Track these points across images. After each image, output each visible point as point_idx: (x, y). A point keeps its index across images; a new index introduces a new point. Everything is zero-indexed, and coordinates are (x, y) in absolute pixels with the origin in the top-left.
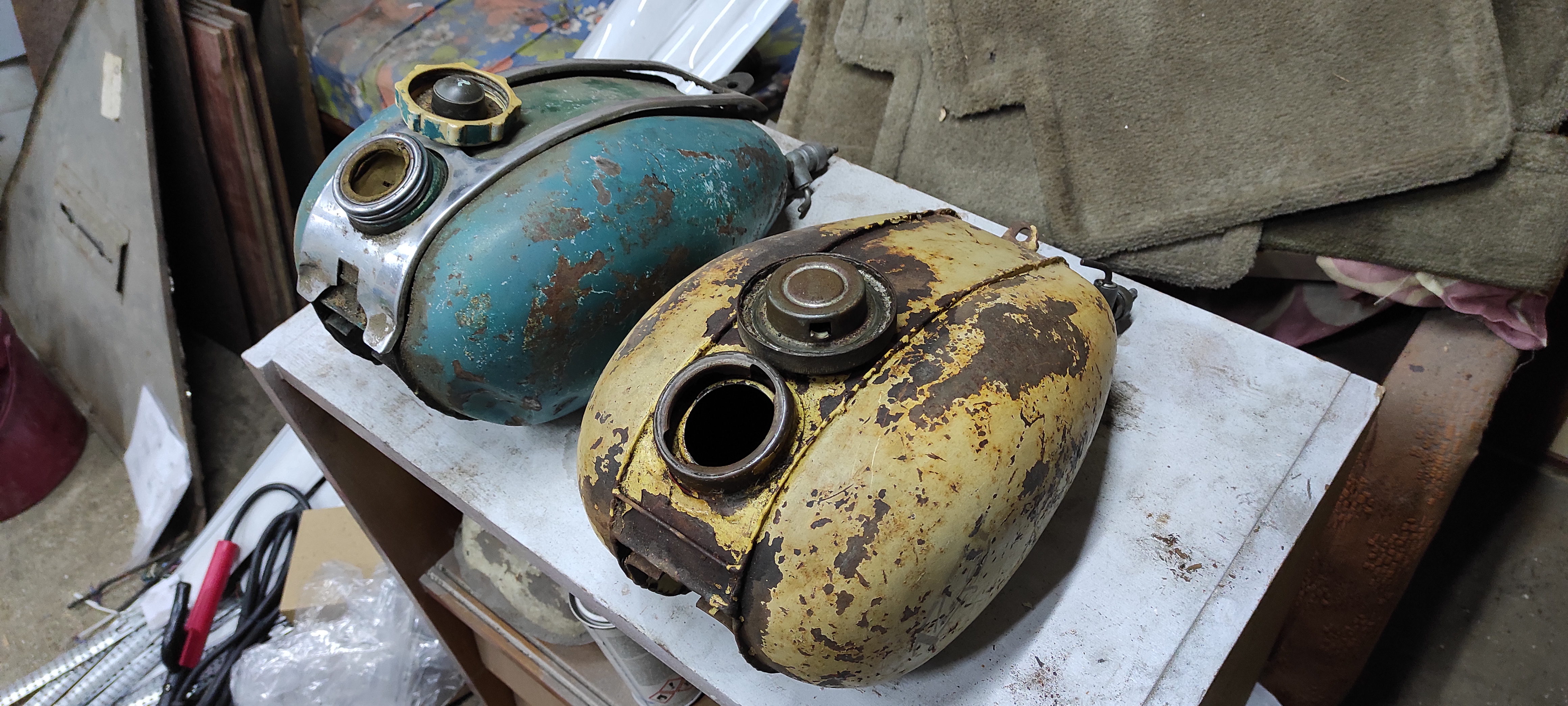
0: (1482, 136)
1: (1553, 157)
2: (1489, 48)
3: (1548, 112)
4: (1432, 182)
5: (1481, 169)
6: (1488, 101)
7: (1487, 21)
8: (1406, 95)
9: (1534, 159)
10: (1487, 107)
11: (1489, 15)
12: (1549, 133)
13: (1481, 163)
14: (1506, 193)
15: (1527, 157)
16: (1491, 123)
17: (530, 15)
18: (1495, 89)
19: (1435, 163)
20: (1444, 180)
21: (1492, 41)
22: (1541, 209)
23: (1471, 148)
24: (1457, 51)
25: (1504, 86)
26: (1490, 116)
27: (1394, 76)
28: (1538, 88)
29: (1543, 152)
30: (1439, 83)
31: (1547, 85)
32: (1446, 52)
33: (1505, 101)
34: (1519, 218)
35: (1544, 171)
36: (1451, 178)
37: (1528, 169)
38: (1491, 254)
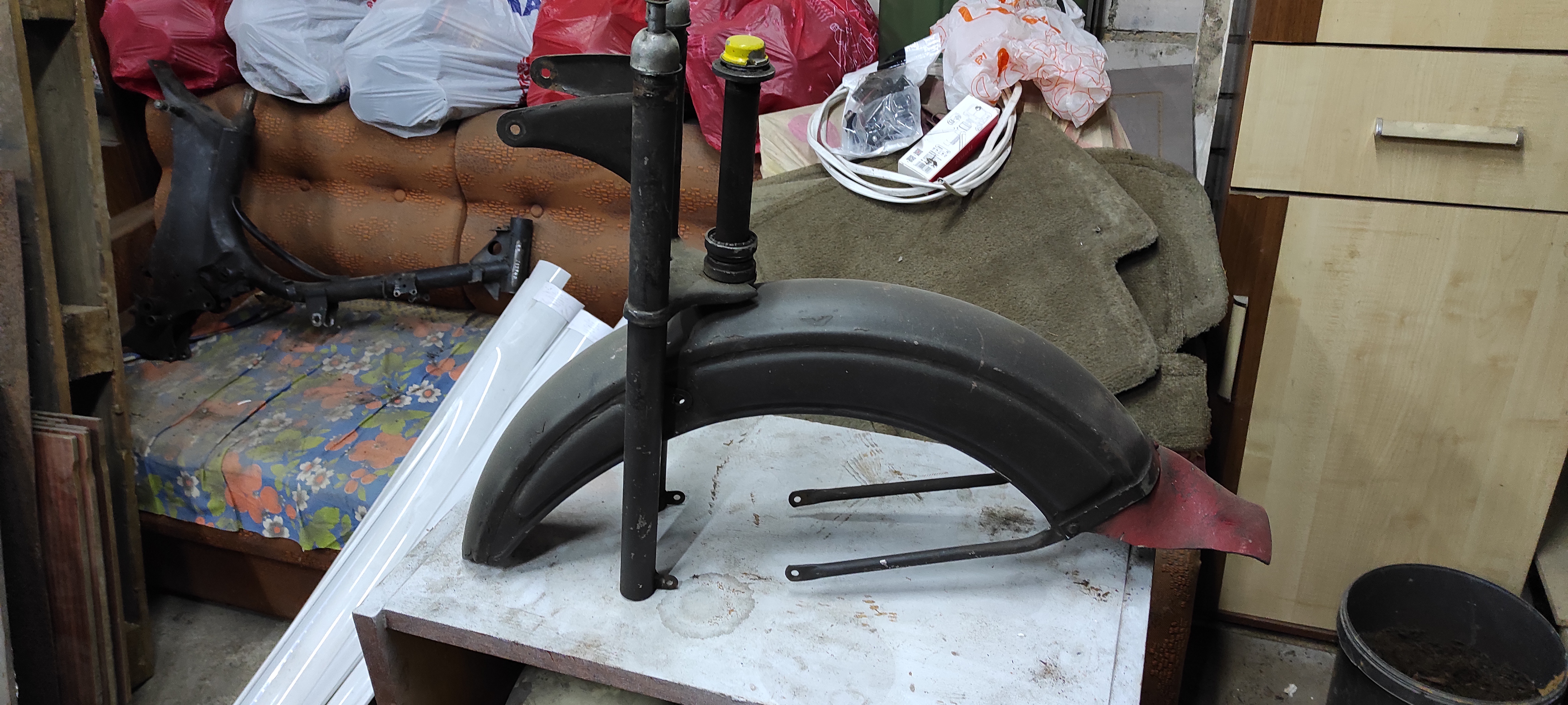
0: (1144, 357)
1: (1184, 366)
2: (1131, 307)
3: (1172, 340)
4: (1124, 389)
5: (1149, 376)
6: (1140, 336)
7: (1124, 291)
8: (1093, 339)
9: (1174, 368)
10: (1140, 339)
11: (1124, 289)
12: (1177, 352)
13: (1148, 373)
14: (1165, 391)
15: (1170, 368)
16: (1145, 349)
17: (361, 397)
18: (1142, 329)
19: (1122, 377)
20: (1130, 387)
21: (1130, 302)
22: (1187, 398)
23: (1139, 365)
24: (1113, 310)
25: (1146, 327)
26: (1144, 345)
27: (1082, 329)
28: (1163, 327)
29: (1178, 364)
30: (1109, 330)
31: (1166, 325)
32: (1107, 312)
33: (1149, 335)
34: (1177, 406)
35: (1182, 375)
36: (1134, 385)
37: (1173, 375)
38: (1168, 431)
